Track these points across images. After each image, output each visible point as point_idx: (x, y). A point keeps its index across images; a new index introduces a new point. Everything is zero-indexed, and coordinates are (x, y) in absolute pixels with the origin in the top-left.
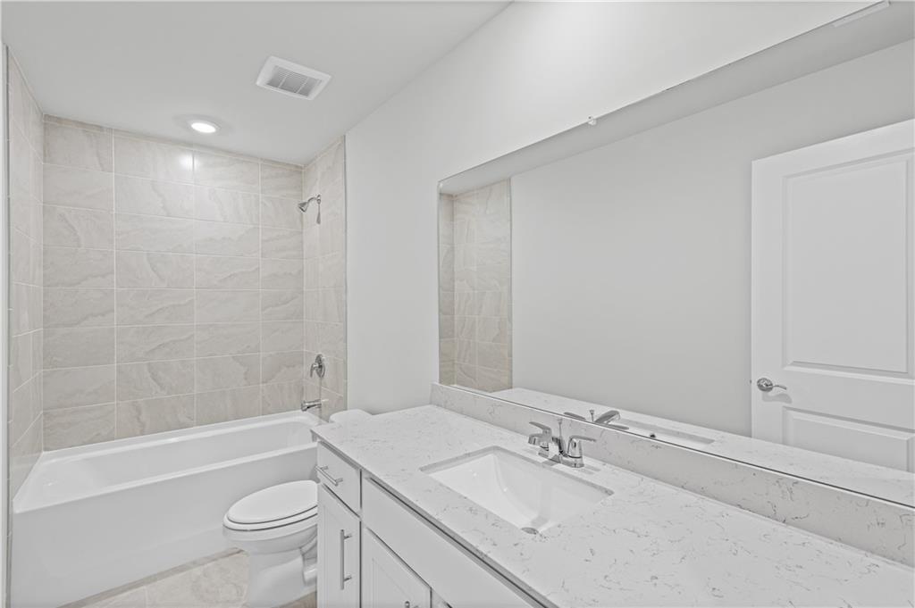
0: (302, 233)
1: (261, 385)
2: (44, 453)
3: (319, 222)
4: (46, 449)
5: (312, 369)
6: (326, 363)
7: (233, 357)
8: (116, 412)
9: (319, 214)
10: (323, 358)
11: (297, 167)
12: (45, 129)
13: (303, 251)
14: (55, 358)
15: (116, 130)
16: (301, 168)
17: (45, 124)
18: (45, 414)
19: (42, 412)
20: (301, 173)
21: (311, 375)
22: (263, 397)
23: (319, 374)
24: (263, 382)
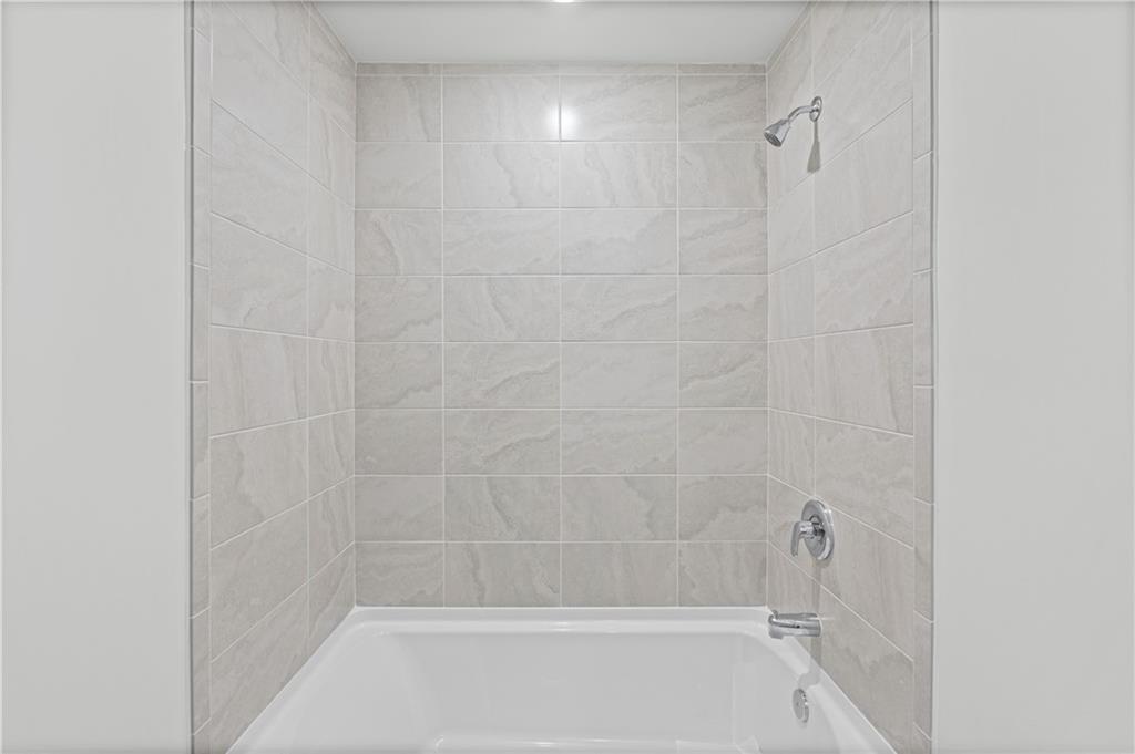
0: (764, 213)
1: (678, 542)
2: (357, 609)
3: (814, 166)
4: (360, 603)
5: (797, 535)
6: (832, 525)
7: (626, 479)
8: (444, 558)
9: (817, 144)
10: (827, 511)
11: (754, 67)
12: (358, 86)
13: (766, 253)
14: (369, 458)
15: (445, 66)
16: (763, 69)
17: (358, 78)
18: (357, 546)
19: (353, 543)
20: (764, 78)
21: (794, 553)
22: (682, 568)
23: (814, 552)
24: (681, 538)
